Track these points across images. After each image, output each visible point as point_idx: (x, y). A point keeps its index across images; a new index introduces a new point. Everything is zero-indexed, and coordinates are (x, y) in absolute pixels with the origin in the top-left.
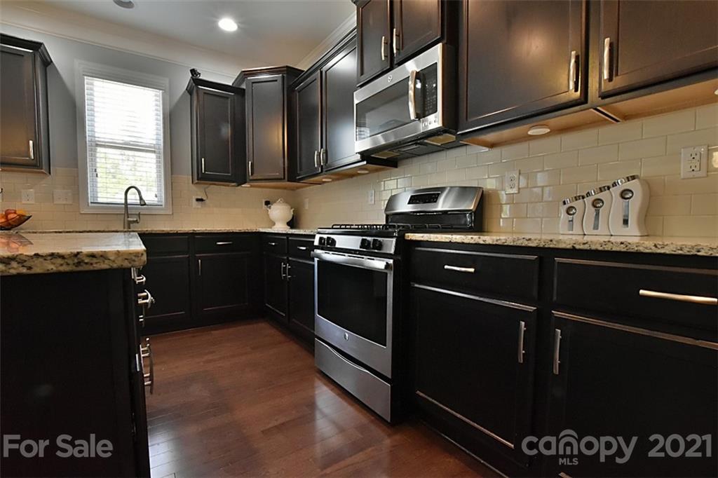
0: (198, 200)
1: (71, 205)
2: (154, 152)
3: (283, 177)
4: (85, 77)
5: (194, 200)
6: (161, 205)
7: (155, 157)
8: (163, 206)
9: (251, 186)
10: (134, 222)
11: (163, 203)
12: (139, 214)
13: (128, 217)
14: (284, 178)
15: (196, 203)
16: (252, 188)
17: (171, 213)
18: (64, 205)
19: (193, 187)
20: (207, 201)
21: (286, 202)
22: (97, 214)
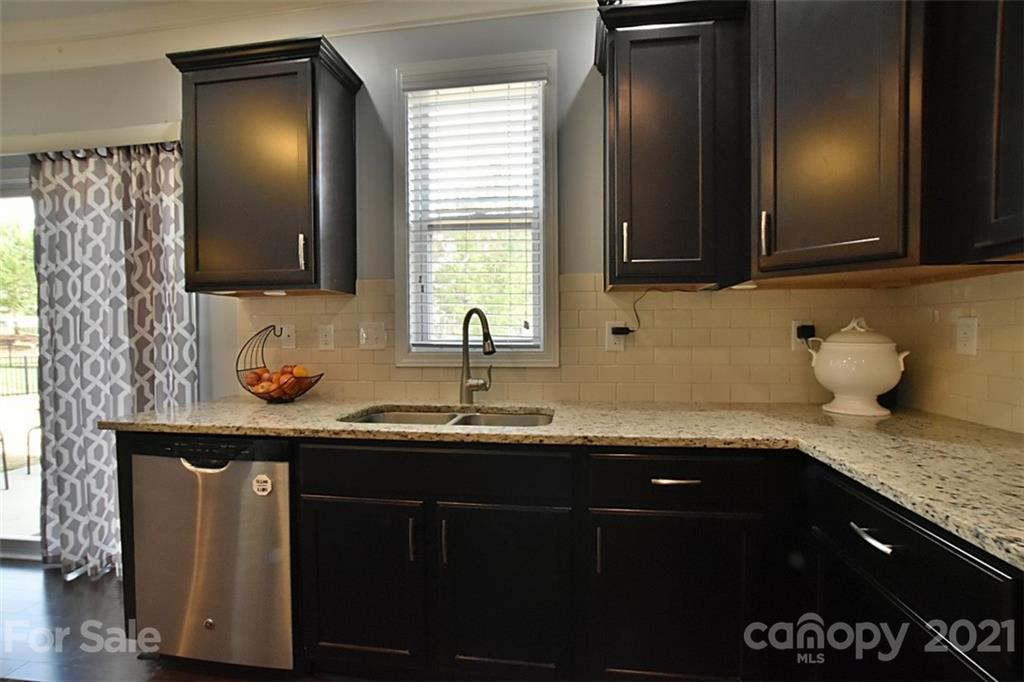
0: (617, 331)
1: (383, 350)
2: (527, 226)
3: (901, 251)
4: (410, 95)
5: (608, 331)
6: (538, 347)
7: (530, 237)
8: (541, 349)
9: (760, 287)
10: (478, 387)
11: (540, 343)
12: (491, 367)
13: (469, 377)
14: (905, 254)
15: (613, 336)
16: (760, 292)
17: (557, 365)
18: (373, 350)
19: (607, 301)
20: (639, 334)
21: (875, 328)
22: (422, 368)
